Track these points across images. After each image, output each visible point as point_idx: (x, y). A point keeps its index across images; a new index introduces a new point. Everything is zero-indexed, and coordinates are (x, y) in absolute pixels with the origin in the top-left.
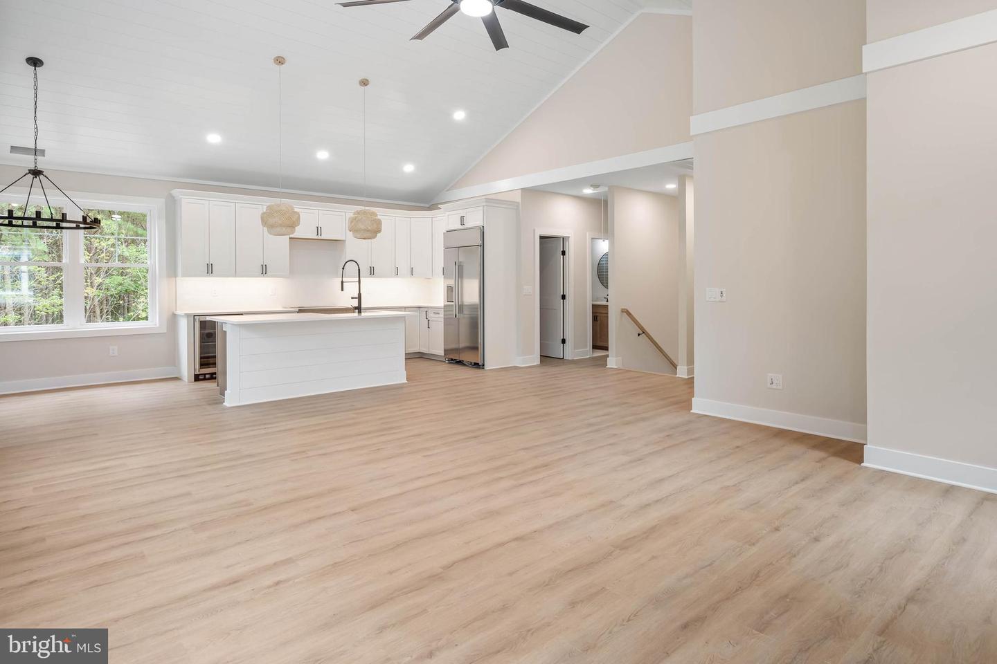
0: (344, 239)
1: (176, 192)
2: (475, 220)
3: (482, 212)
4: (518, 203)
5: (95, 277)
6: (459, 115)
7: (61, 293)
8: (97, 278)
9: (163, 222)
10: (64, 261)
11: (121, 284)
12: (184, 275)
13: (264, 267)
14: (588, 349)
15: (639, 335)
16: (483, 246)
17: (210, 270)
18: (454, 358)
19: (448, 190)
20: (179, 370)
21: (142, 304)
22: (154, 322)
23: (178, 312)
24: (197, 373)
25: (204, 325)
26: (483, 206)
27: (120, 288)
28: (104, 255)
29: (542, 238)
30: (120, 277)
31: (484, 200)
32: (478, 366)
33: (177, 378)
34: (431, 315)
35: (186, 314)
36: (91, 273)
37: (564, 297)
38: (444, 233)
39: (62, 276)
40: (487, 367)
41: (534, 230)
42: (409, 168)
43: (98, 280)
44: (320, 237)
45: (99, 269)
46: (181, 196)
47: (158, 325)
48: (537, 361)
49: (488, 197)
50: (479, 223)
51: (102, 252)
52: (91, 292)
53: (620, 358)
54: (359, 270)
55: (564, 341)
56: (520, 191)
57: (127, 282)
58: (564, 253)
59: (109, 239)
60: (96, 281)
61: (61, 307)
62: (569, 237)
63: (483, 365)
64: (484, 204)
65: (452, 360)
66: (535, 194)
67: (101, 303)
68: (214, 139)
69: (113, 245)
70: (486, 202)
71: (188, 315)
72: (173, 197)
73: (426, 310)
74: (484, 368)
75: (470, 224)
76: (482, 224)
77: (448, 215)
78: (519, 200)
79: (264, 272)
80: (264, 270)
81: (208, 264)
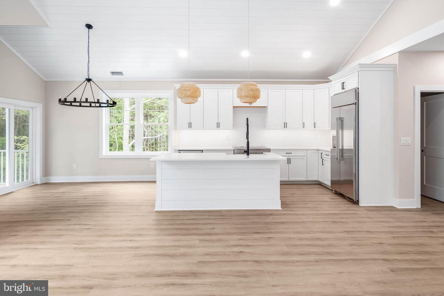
0: (267, 106)
2: (351, 85)
3: (357, 76)
4: (396, 65)
9: (173, 102)
16: (357, 104)
26: (358, 71)
29: (422, 94)
31: (359, 66)
34: (324, 156)
38: (331, 97)
42: (307, 55)
48: (417, 205)
50: (355, 86)
56: (398, 53)
63: (358, 202)
64: (359, 69)
65: (336, 192)
70: (360, 67)
73: (322, 152)
74: (358, 204)
75: (348, 87)
76: (357, 87)
77: (335, 83)
78: (397, 63)
79: (218, 127)
80: (218, 125)
81: (189, 123)
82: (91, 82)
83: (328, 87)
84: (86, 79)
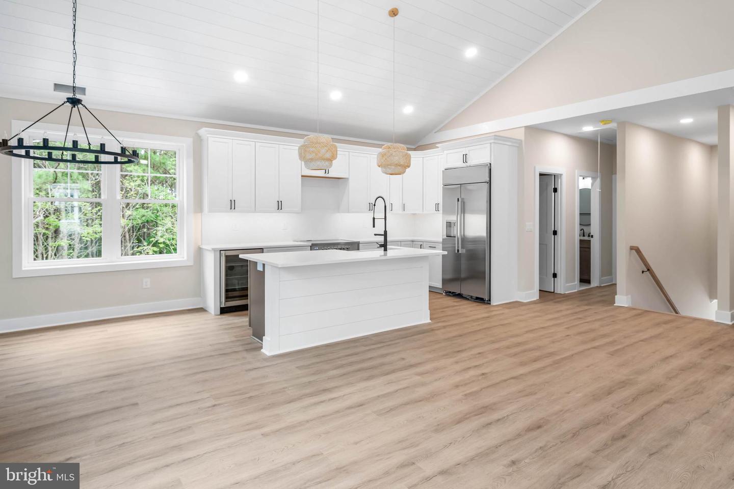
0: (348, 177)
1: (203, 131)
2: (480, 156)
3: (489, 149)
4: (521, 141)
5: (126, 210)
6: (471, 52)
7: (101, 222)
8: (127, 211)
9: (191, 161)
10: (103, 197)
11: (144, 216)
12: (210, 211)
13: (280, 203)
14: (576, 283)
15: (643, 272)
16: (490, 182)
17: (233, 205)
18: (452, 291)
19: (435, 133)
20: (205, 301)
21: (160, 232)
22: (181, 256)
23: (203, 247)
24: (223, 306)
25: (228, 259)
26: (491, 143)
27: (144, 218)
28: (132, 193)
29: (541, 175)
30: (143, 210)
31: (492, 137)
32: (483, 301)
33: (202, 308)
35: (213, 249)
36: (123, 207)
37: (555, 233)
38: (443, 171)
39: (101, 209)
40: (494, 302)
41: (535, 167)
42: (408, 110)
43: (128, 213)
44: (327, 175)
45: (128, 204)
46: (209, 135)
47: (185, 258)
48: (536, 296)
49: (497, 134)
50: (486, 160)
51: (131, 190)
52: (123, 222)
53: (630, 296)
54: (385, 206)
55: (555, 275)
56: (524, 128)
57: (149, 214)
58: (555, 190)
59: (136, 180)
60: (126, 214)
61: (100, 234)
62: (561, 175)
63: (490, 300)
64: (492, 141)
65: (450, 292)
66: (537, 131)
67: (129, 230)
68: (241, 77)
69: (139, 186)
70: (495, 139)
71: (214, 250)
72: (200, 137)
73: (421, 244)
74: (490, 304)
75: (474, 160)
76: (489, 162)
77: (447, 154)
78: (522, 138)
79: (280, 208)
80: (280, 206)
81: (231, 200)
82: (80, 106)
83: (423, 156)
84: (68, 99)
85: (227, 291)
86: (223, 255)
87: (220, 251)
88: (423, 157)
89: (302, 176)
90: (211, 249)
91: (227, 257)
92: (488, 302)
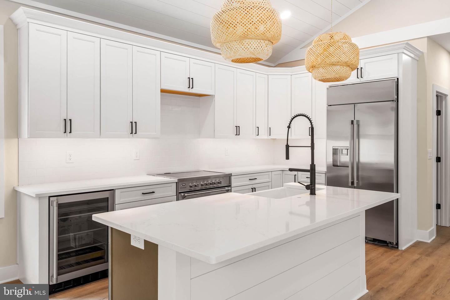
0: (214, 94)
12: (32, 135)
13: (134, 124)
16: (397, 101)
17: (67, 126)
20: (23, 271)
32: (392, 245)
37: (438, 160)
40: (403, 246)
41: (433, 86)
44: (191, 91)
46: (30, 21)
56: (426, 40)
58: (438, 113)
62: (447, 96)
63: (397, 244)
64: (401, 51)
70: (403, 48)
71: (39, 197)
72: (16, 25)
74: (398, 248)
75: (373, 75)
76: (397, 76)
78: (425, 50)
79: (134, 131)
80: (134, 128)
81: (65, 120)
85: (60, 257)
86: (55, 204)
87: (50, 197)
88: (291, 75)
89: (163, 91)
90: (34, 196)
91: (60, 206)
92: (396, 246)
